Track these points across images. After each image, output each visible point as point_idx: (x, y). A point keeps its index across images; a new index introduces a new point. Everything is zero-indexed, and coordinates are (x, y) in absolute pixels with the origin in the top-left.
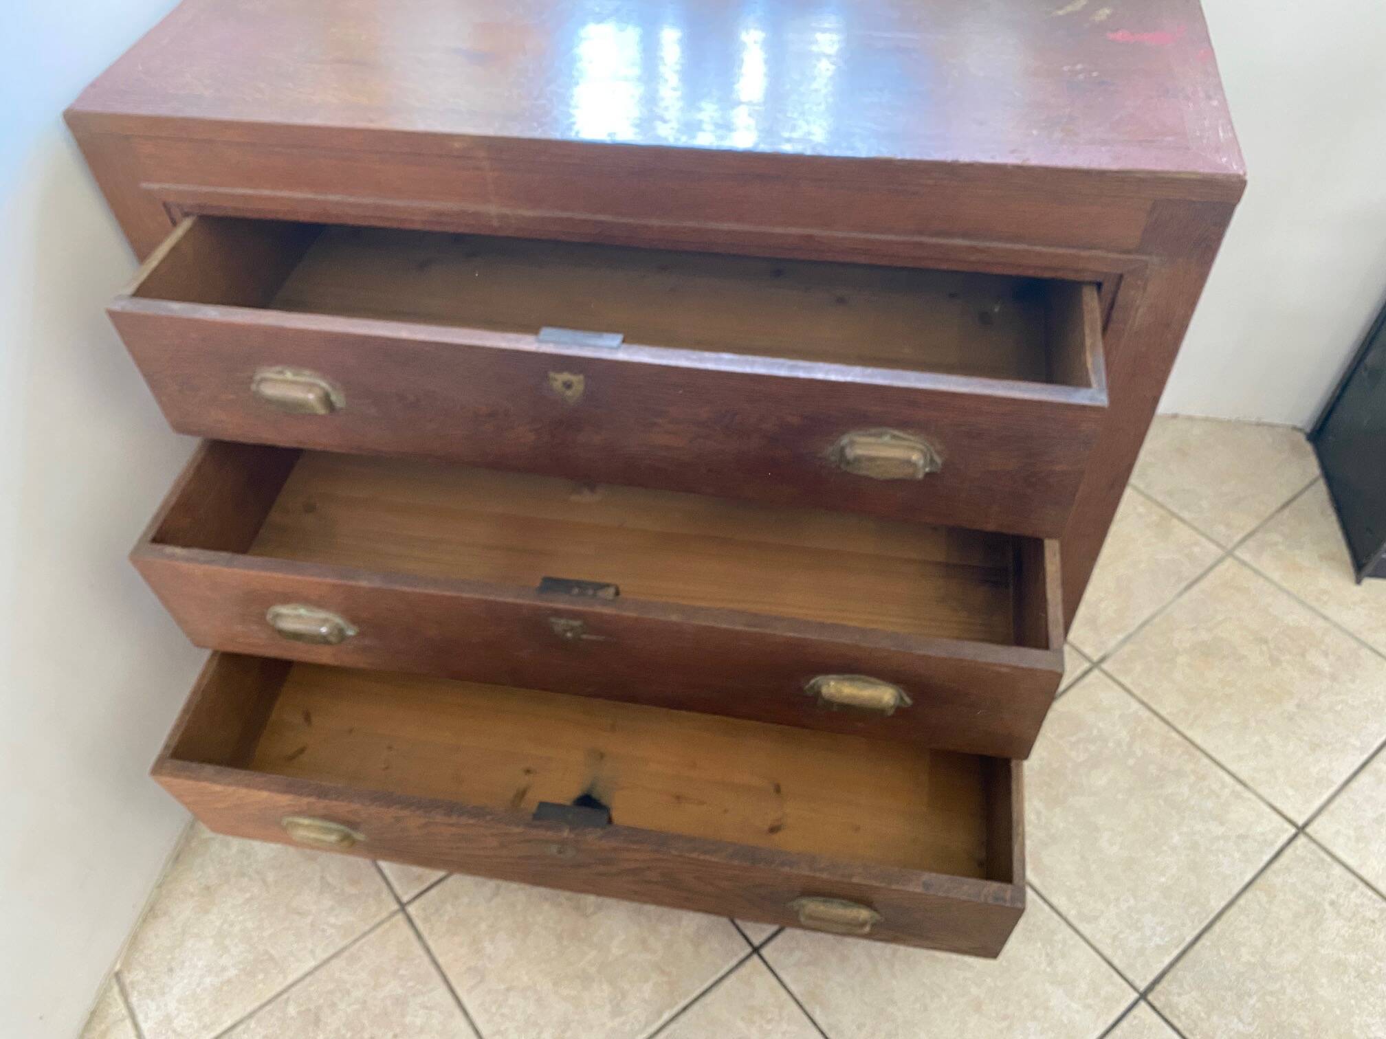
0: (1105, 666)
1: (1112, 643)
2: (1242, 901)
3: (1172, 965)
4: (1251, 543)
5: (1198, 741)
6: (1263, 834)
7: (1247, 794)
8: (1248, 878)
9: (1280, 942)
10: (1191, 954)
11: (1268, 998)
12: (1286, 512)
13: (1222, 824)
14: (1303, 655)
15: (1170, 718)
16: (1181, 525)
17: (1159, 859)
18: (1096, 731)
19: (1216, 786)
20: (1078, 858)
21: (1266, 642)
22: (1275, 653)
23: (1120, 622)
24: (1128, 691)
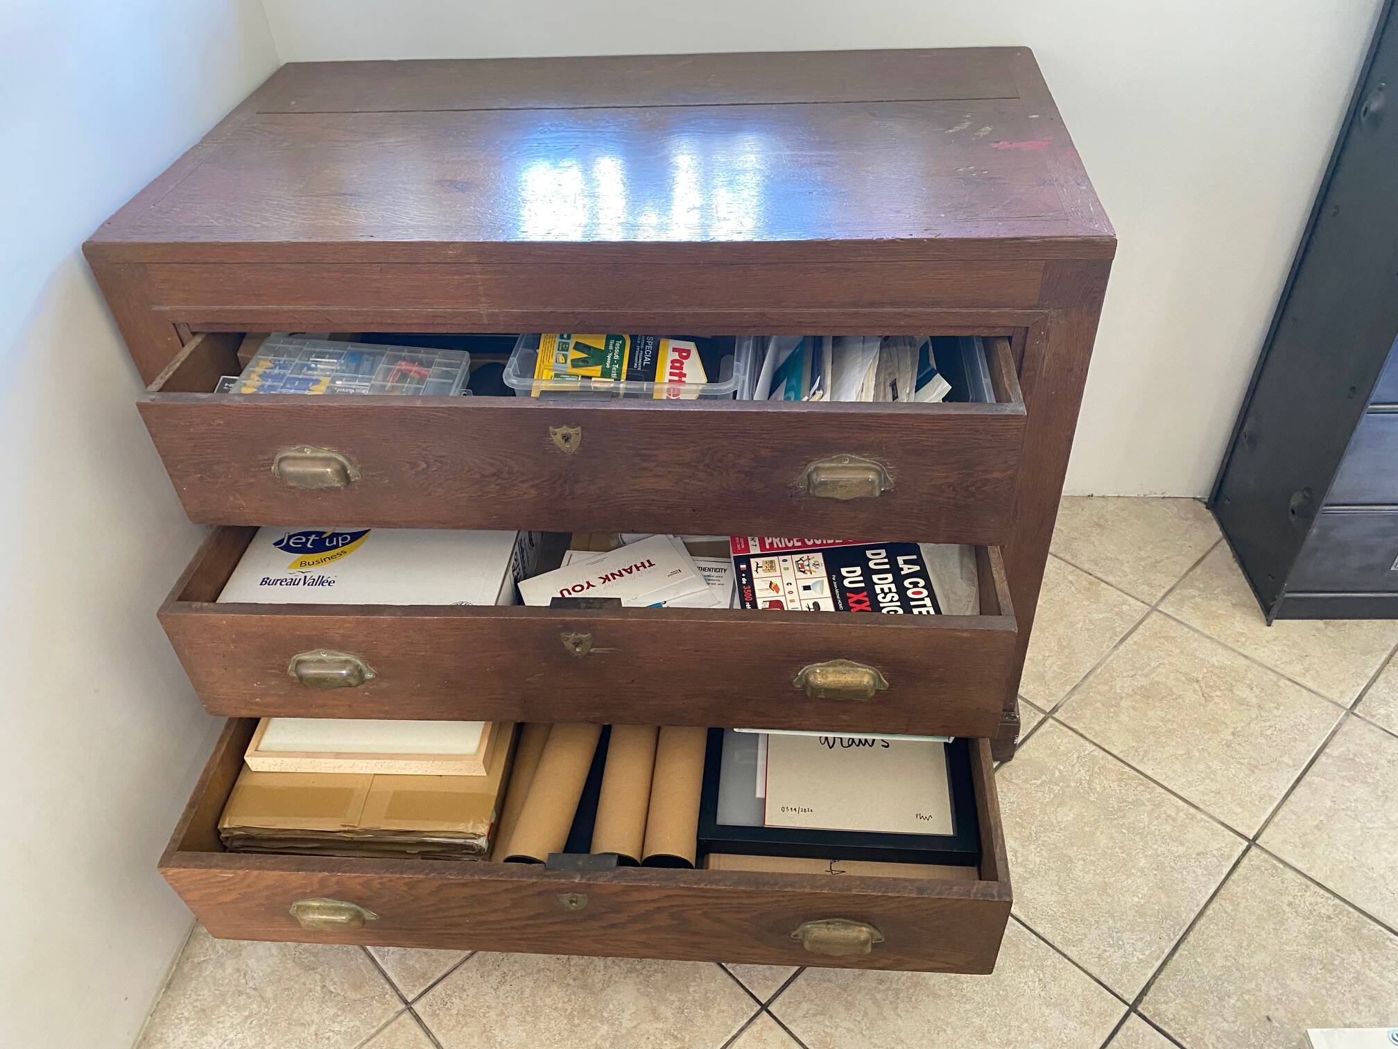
0: (1056, 715)
1: (1062, 695)
2: (1209, 912)
3: (1155, 977)
4: (1171, 598)
5: (1149, 773)
6: (1218, 850)
7: (1199, 815)
8: (1212, 891)
9: (1249, 945)
10: (1171, 964)
11: (1246, 997)
12: (1198, 570)
13: (1182, 844)
14: (1231, 690)
15: (1120, 756)
16: (1110, 587)
17: (1130, 881)
18: (1057, 774)
19: (1172, 812)
20: (1056, 888)
21: (1198, 681)
22: (1207, 691)
23: (1066, 675)
24: (1081, 735)
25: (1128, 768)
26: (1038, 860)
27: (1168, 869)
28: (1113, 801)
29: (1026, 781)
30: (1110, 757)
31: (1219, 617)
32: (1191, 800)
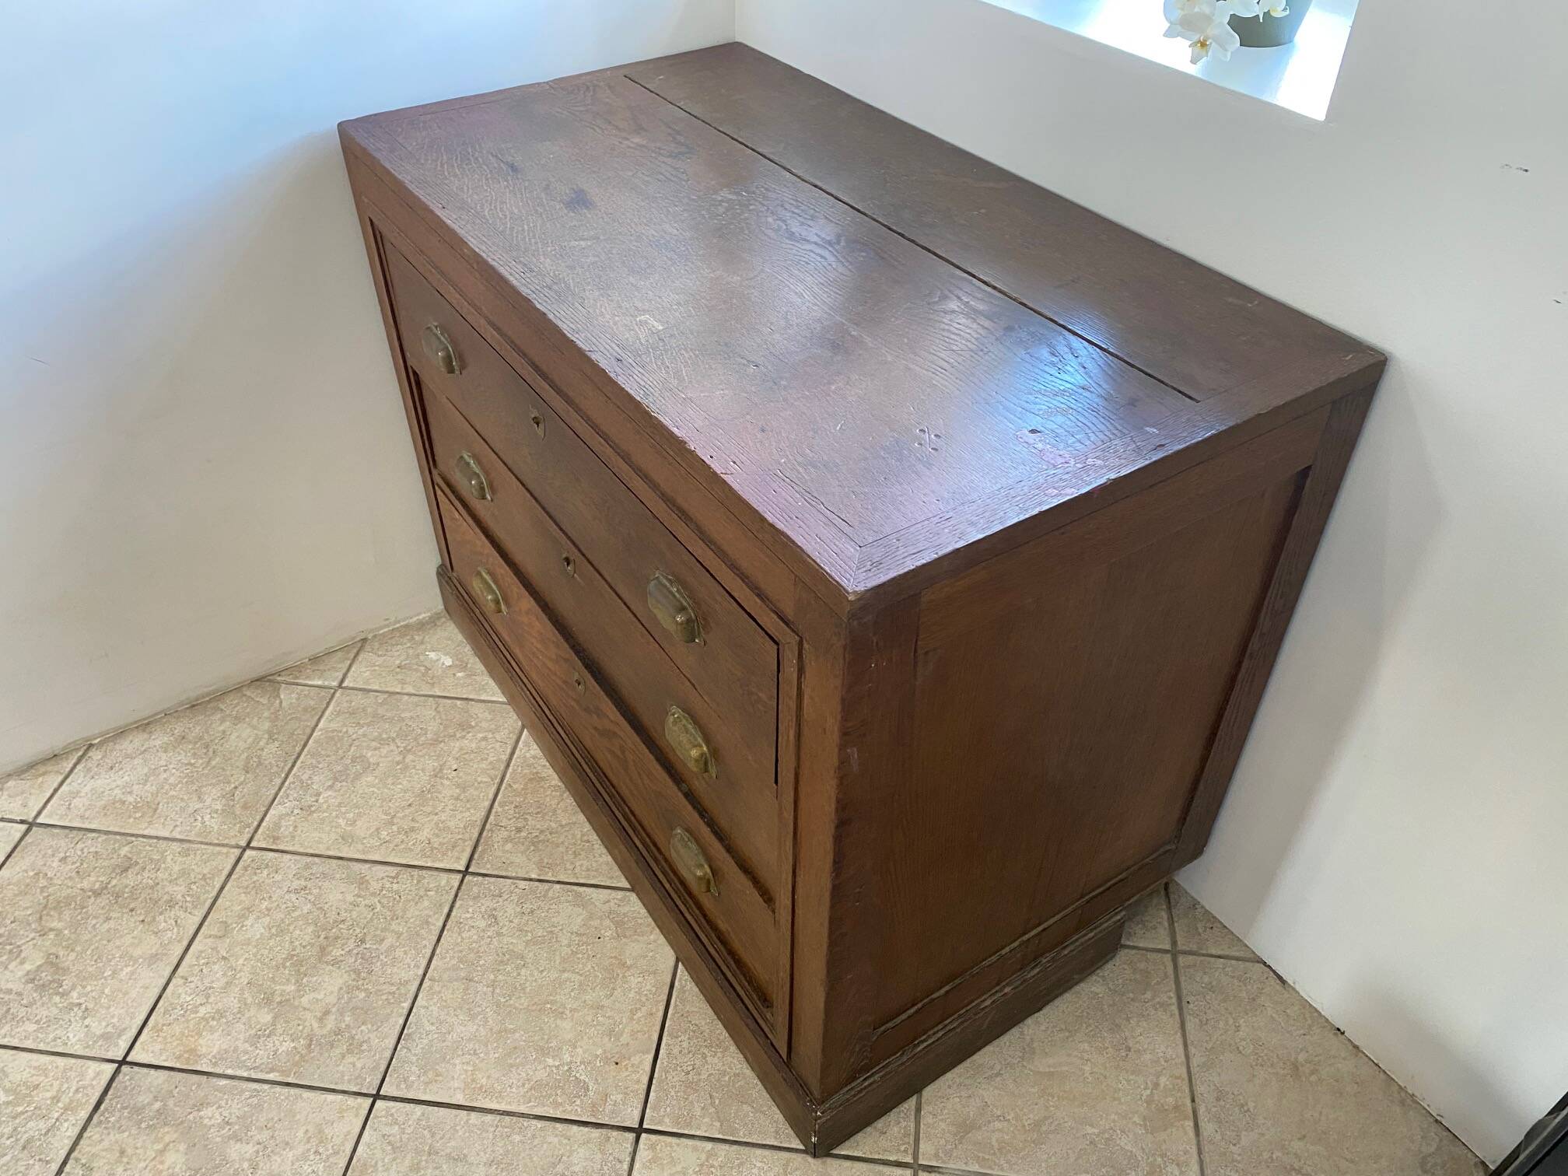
1: (959, 1166)
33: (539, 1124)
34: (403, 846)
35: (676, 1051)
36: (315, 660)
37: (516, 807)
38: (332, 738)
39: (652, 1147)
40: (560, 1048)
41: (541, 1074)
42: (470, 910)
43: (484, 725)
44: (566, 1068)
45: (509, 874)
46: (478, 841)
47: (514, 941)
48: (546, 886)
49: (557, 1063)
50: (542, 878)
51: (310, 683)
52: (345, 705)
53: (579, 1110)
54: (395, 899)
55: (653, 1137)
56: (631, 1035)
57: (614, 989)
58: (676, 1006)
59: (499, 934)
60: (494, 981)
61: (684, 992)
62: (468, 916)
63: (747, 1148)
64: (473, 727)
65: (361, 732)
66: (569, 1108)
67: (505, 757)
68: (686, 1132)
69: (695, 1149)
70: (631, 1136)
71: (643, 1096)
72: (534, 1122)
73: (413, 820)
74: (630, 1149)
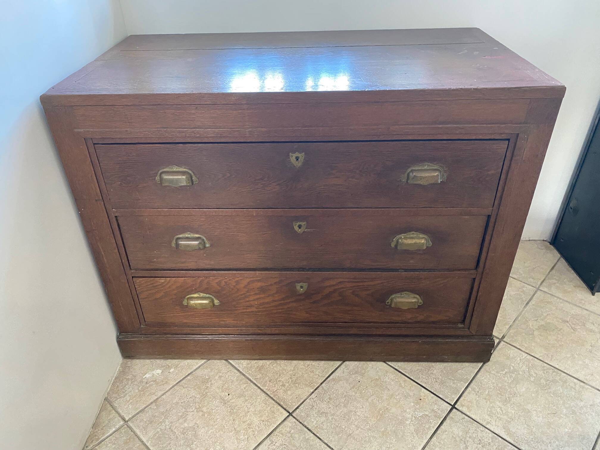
0: (505, 339)
4: (544, 284)
5: (557, 367)
7: (586, 386)
12: (554, 271)
13: (582, 401)
14: (584, 326)
15: (540, 358)
17: (561, 421)
18: (512, 368)
19: (572, 384)
20: (526, 426)
21: (567, 322)
22: (573, 326)
23: (505, 321)
24: (519, 349)
25: (546, 365)
26: (513, 412)
27: (578, 414)
28: (543, 381)
29: (497, 372)
30: (536, 359)
31: (569, 292)
32: (580, 379)
33: (434, 438)
34: (256, 432)
35: (425, 381)
36: (95, 426)
37: (270, 381)
38: (159, 438)
39: (463, 406)
40: (404, 416)
41: (412, 428)
42: (313, 420)
43: (211, 374)
44: (414, 418)
45: (304, 398)
46: (277, 402)
47: (341, 411)
48: (320, 388)
49: (410, 420)
50: (315, 388)
51: (108, 434)
52: (142, 424)
53: (435, 422)
54: (284, 447)
55: (458, 403)
56: (411, 391)
57: (386, 387)
58: (406, 372)
59: (333, 415)
60: (356, 426)
61: (401, 367)
62: (315, 422)
63: (475, 378)
64: (209, 378)
65: (167, 423)
66: (433, 425)
67: (238, 374)
68: (461, 393)
69: (469, 393)
70: (454, 410)
71: (439, 399)
72: (433, 440)
73: (244, 422)
74: (458, 413)
